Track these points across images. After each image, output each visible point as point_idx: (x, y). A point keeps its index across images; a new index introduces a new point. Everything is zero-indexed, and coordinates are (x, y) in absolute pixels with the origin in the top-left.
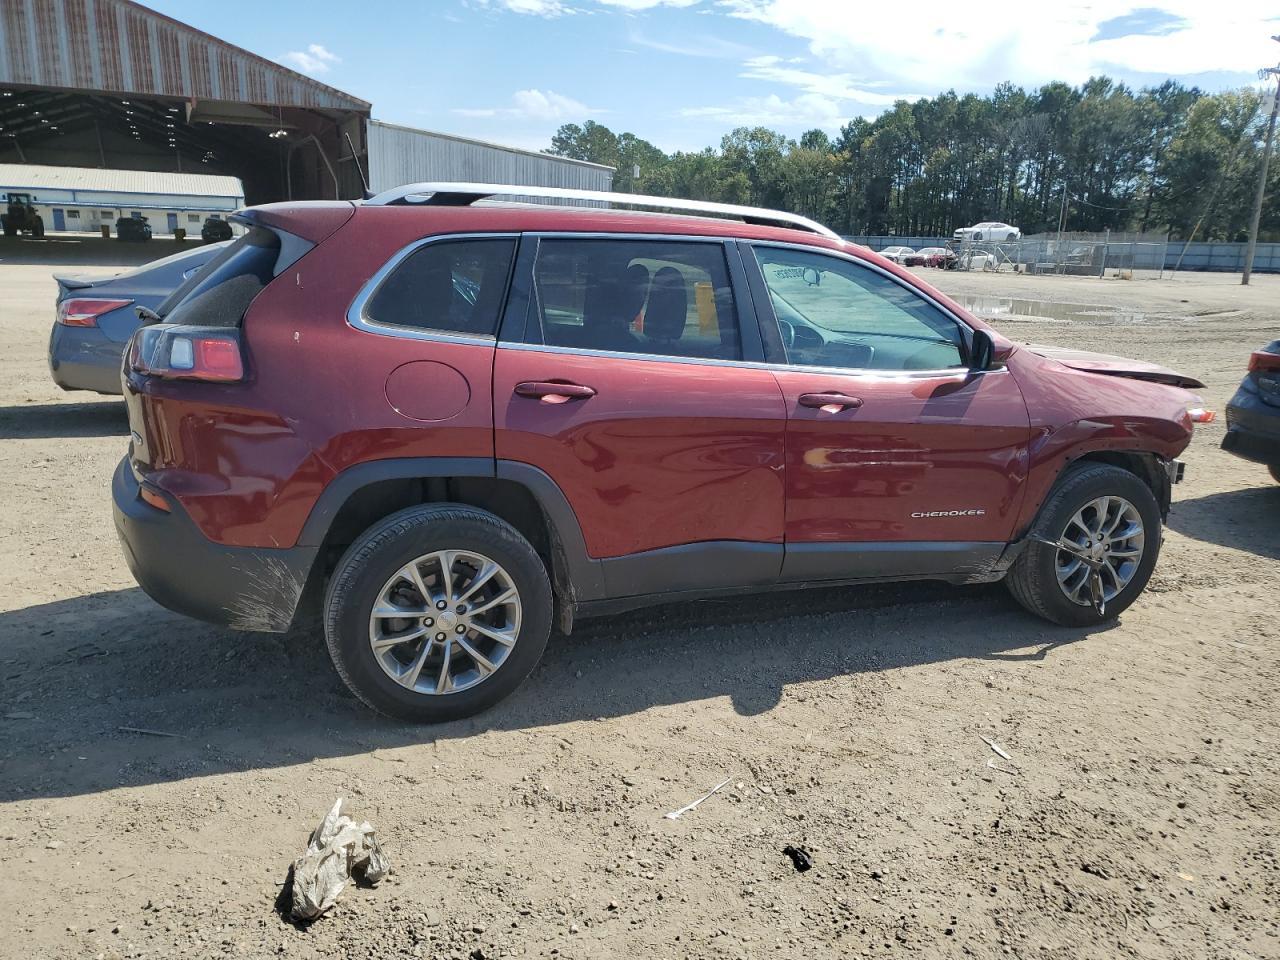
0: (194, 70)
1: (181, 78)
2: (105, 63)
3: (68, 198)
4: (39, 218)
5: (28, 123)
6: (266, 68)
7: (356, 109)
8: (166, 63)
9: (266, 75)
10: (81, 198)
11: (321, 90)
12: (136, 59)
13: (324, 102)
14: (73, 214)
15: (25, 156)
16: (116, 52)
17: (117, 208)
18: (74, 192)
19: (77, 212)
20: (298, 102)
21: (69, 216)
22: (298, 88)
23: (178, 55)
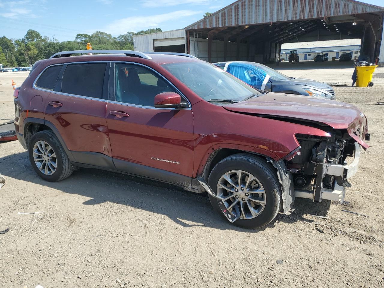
0: (326, 8)
1: (322, 12)
2: (301, 12)
3: (309, 50)
4: (298, 57)
5: (299, 31)
6: (350, 2)
7: (381, 11)
8: (318, 8)
9: (350, 5)
10: (313, 50)
11: (368, 6)
12: (310, 8)
13: (369, 10)
14: (310, 55)
15: (299, 40)
16: (304, 7)
17: (322, 52)
18: (311, 48)
19: (311, 54)
20: (360, 12)
21: (309, 56)
22: (360, 7)
23: (322, 5)
